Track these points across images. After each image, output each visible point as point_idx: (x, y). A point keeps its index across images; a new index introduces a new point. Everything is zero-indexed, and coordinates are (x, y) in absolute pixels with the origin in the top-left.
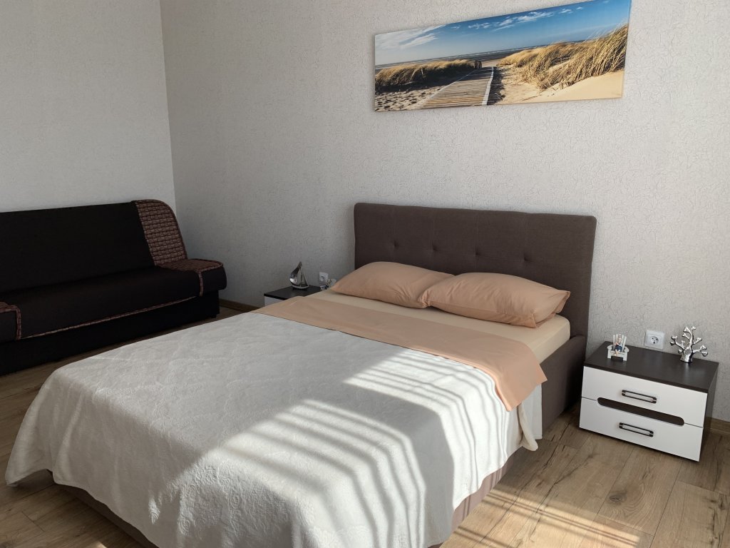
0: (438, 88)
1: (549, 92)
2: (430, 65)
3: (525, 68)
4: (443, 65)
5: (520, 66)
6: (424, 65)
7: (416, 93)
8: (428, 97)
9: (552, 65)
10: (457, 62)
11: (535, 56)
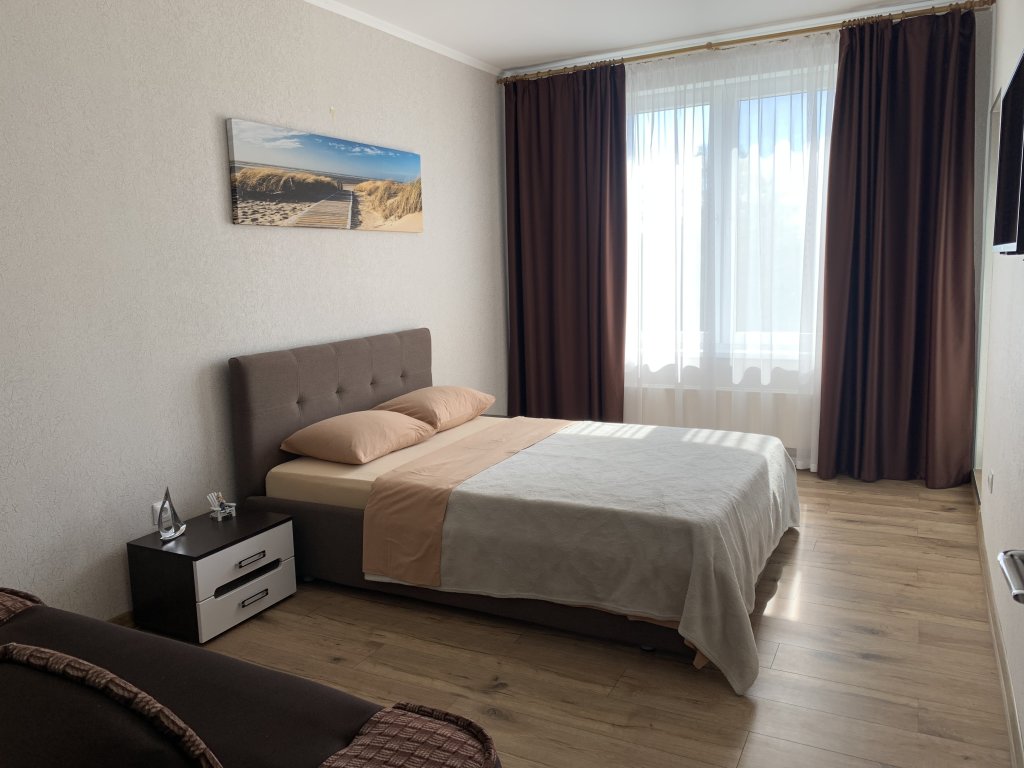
0: (308, 204)
1: (388, 223)
2: (299, 176)
3: (373, 197)
4: (311, 179)
5: (370, 195)
6: (292, 174)
7: (287, 207)
8: (300, 214)
9: (388, 198)
10: (323, 178)
11: (378, 188)
